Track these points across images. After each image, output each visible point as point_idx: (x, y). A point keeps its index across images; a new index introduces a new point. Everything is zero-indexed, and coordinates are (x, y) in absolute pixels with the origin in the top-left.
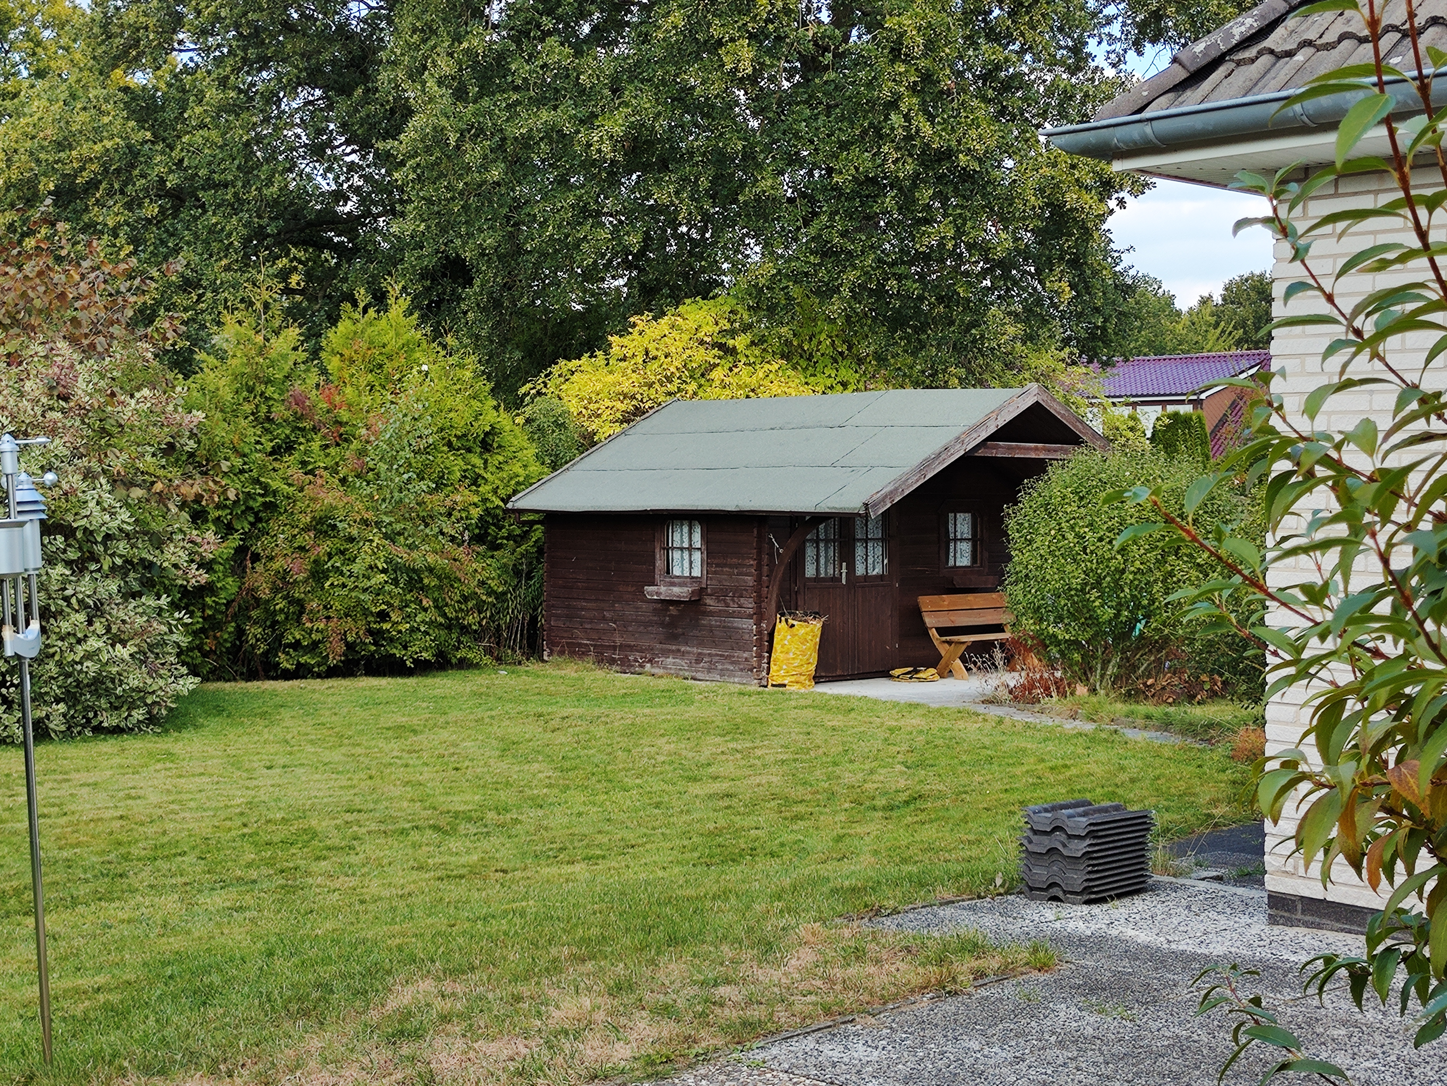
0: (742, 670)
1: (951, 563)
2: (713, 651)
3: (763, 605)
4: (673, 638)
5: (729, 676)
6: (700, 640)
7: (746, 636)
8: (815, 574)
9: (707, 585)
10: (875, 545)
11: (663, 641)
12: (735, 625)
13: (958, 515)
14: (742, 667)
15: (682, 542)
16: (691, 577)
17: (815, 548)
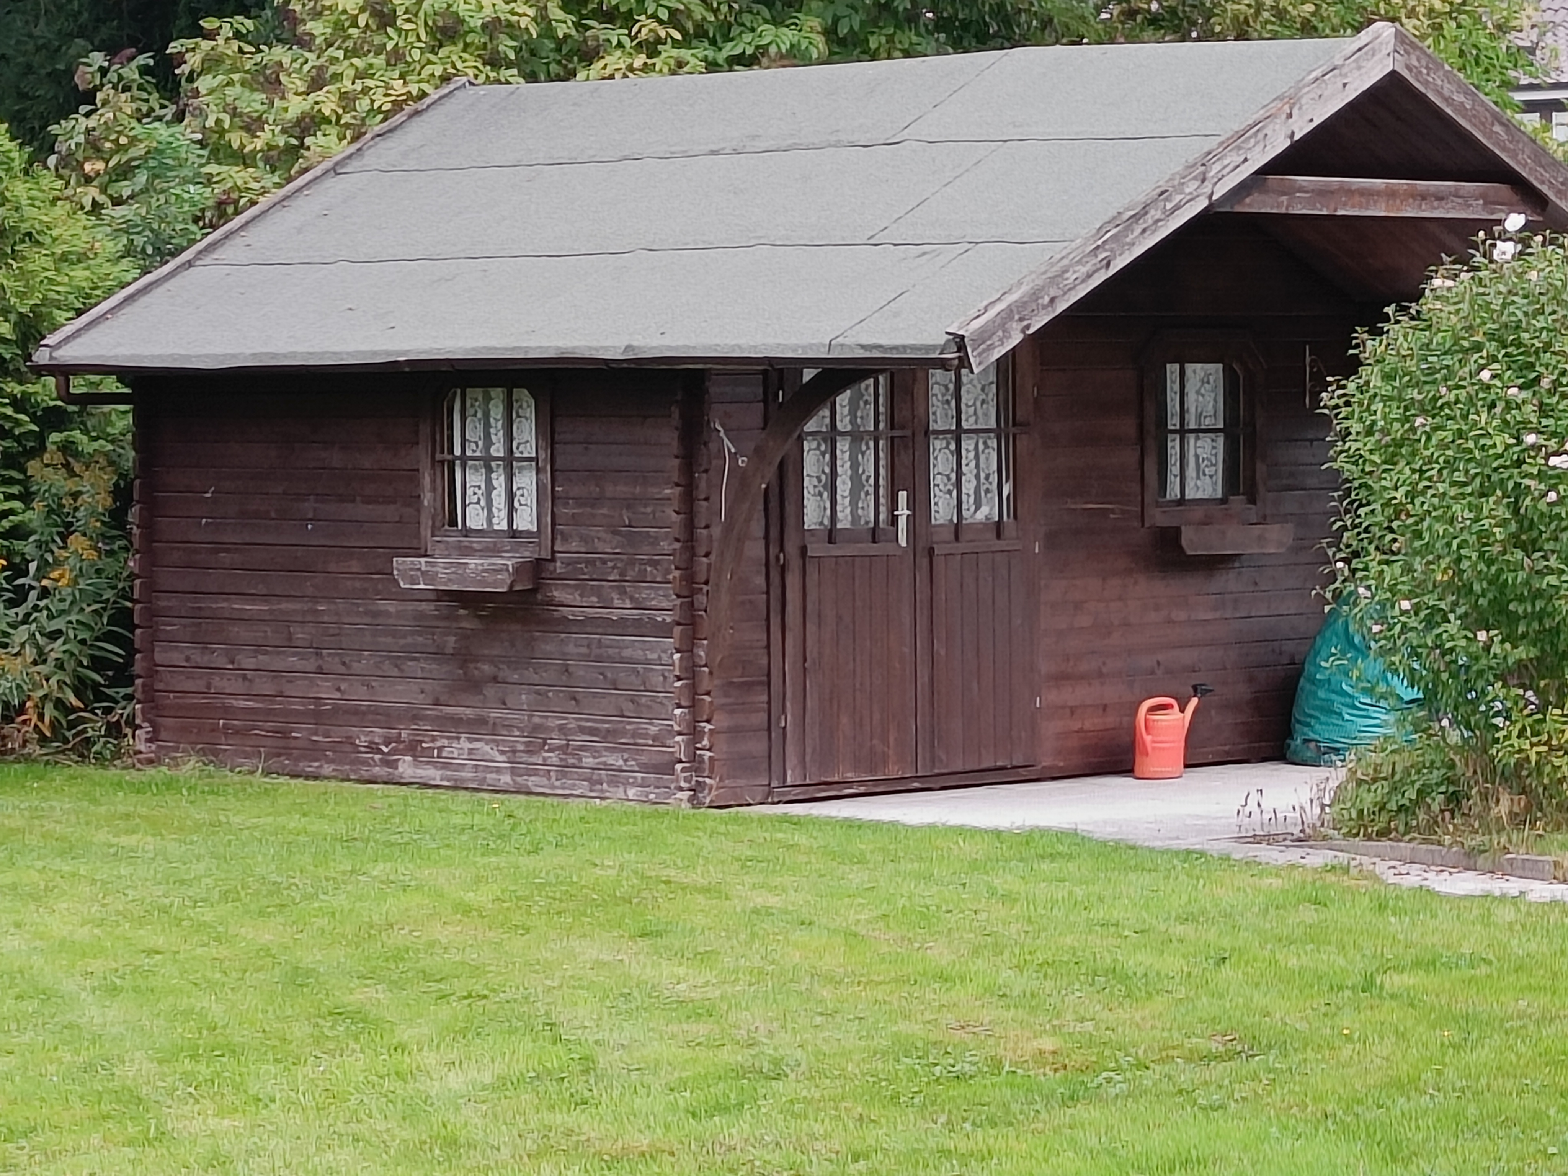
0: (646, 768)
1: (1173, 491)
2: (572, 721)
3: (701, 600)
4: (467, 689)
5: (614, 782)
6: (538, 693)
7: (657, 680)
8: (826, 522)
9: (553, 552)
10: (981, 447)
11: (443, 699)
12: (627, 653)
13: (1190, 367)
14: (644, 759)
15: (488, 443)
16: (513, 533)
17: (823, 454)
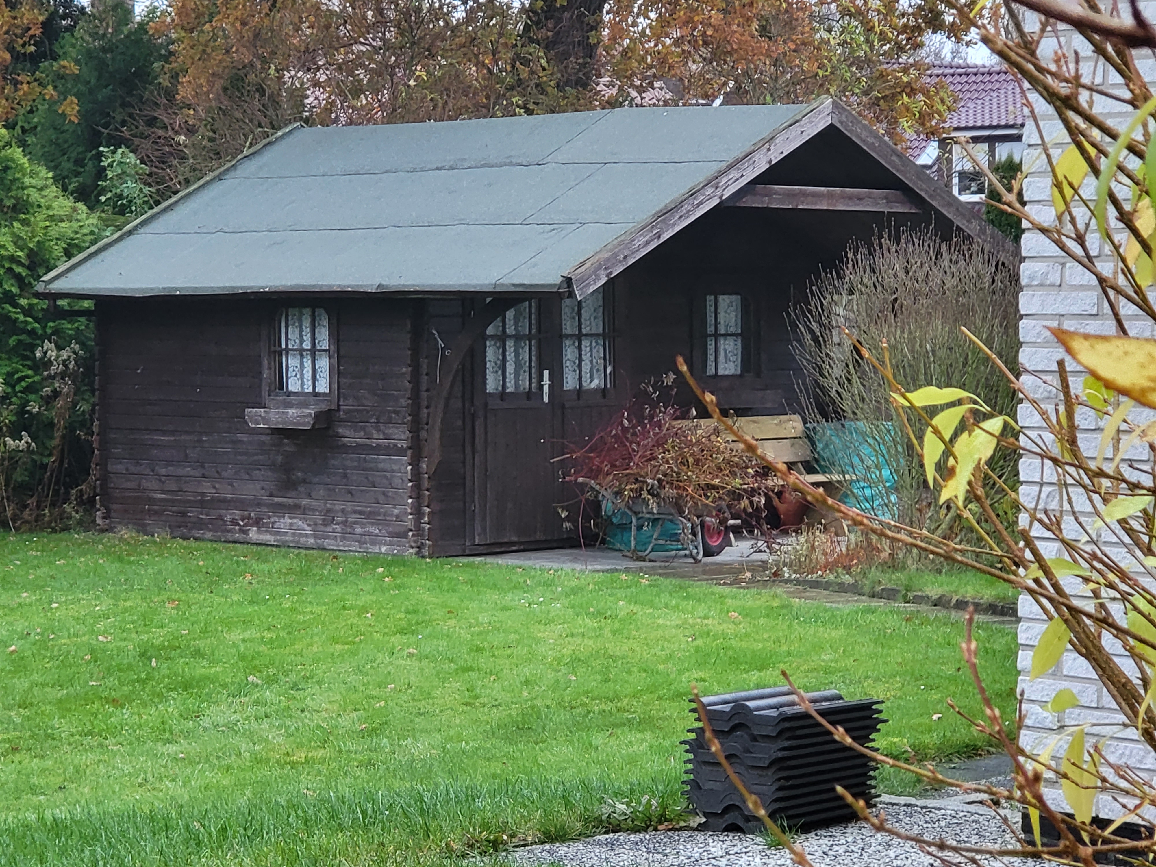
0: (392, 535)
1: (711, 370)
2: (349, 506)
3: (423, 434)
4: (292, 485)
5: (373, 543)
6: (329, 490)
7: (397, 482)
8: (500, 388)
9: (339, 405)
10: (594, 344)
11: (275, 493)
12: (381, 466)
13: (721, 298)
14: (391, 529)
15: (302, 342)
16: (315, 394)
17: (498, 348)
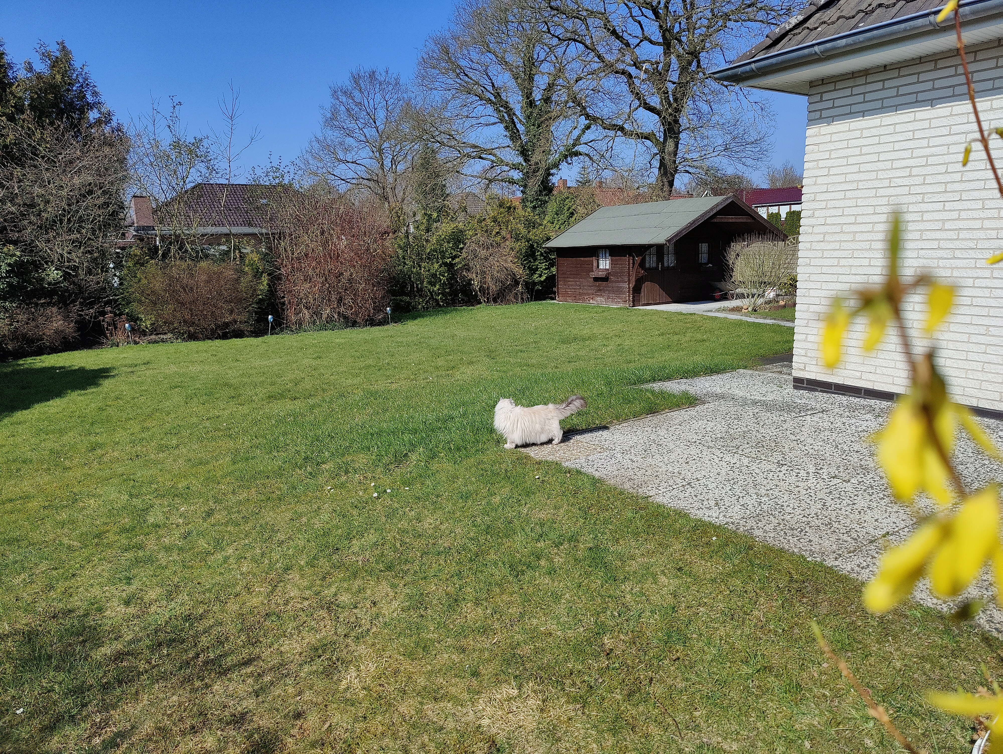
1: (700, 261)
2: (613, 295)
3: (631, 278)
4: (600, 290)
6: (609, 291)
7: (624, 289)
8: (649, 267)
9: (612, 271)
10: (672, 256)
11: (596, 292)
12: (621, 285)
13: (703, 244)
14: (623, 300)
15: (603, 257)
16: (606, 269)
17: (649, 257)
